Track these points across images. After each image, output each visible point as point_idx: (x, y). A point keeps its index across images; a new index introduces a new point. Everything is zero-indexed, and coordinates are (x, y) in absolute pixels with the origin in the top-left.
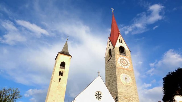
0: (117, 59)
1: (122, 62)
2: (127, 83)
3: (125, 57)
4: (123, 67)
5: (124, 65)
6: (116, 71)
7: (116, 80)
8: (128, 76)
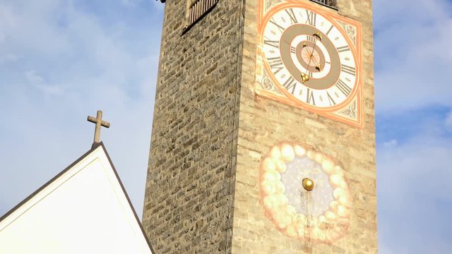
0: (261, 27)
1: (294, 56)
2: (314, 222)
3: (327, 17)
4: (300, 92)
5: (307, 81)
6: (235, 124)
7: (231, 191)
8: (328, 165)
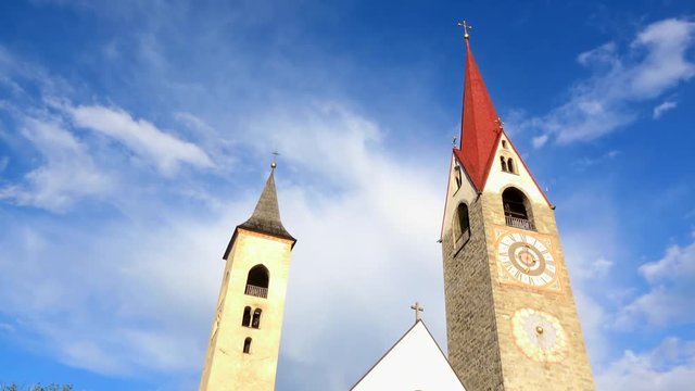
0: (496, 246)
1: (517, 260)
2: (547, 352)
3: (533, 236)
4: (525, 279)
5: (529, 273)
6: (491, 301)
7: (496, 338)
8: (549, 318)
